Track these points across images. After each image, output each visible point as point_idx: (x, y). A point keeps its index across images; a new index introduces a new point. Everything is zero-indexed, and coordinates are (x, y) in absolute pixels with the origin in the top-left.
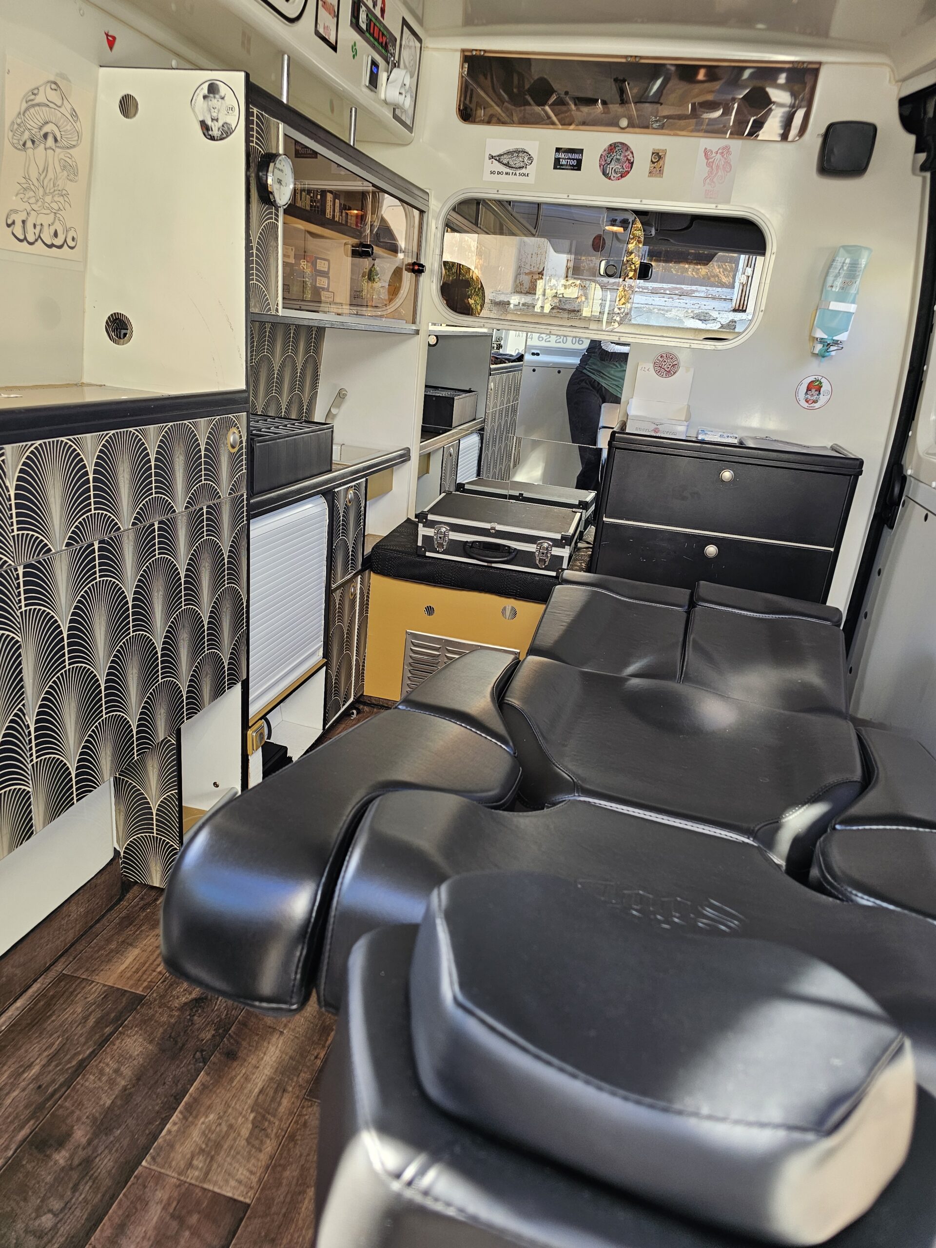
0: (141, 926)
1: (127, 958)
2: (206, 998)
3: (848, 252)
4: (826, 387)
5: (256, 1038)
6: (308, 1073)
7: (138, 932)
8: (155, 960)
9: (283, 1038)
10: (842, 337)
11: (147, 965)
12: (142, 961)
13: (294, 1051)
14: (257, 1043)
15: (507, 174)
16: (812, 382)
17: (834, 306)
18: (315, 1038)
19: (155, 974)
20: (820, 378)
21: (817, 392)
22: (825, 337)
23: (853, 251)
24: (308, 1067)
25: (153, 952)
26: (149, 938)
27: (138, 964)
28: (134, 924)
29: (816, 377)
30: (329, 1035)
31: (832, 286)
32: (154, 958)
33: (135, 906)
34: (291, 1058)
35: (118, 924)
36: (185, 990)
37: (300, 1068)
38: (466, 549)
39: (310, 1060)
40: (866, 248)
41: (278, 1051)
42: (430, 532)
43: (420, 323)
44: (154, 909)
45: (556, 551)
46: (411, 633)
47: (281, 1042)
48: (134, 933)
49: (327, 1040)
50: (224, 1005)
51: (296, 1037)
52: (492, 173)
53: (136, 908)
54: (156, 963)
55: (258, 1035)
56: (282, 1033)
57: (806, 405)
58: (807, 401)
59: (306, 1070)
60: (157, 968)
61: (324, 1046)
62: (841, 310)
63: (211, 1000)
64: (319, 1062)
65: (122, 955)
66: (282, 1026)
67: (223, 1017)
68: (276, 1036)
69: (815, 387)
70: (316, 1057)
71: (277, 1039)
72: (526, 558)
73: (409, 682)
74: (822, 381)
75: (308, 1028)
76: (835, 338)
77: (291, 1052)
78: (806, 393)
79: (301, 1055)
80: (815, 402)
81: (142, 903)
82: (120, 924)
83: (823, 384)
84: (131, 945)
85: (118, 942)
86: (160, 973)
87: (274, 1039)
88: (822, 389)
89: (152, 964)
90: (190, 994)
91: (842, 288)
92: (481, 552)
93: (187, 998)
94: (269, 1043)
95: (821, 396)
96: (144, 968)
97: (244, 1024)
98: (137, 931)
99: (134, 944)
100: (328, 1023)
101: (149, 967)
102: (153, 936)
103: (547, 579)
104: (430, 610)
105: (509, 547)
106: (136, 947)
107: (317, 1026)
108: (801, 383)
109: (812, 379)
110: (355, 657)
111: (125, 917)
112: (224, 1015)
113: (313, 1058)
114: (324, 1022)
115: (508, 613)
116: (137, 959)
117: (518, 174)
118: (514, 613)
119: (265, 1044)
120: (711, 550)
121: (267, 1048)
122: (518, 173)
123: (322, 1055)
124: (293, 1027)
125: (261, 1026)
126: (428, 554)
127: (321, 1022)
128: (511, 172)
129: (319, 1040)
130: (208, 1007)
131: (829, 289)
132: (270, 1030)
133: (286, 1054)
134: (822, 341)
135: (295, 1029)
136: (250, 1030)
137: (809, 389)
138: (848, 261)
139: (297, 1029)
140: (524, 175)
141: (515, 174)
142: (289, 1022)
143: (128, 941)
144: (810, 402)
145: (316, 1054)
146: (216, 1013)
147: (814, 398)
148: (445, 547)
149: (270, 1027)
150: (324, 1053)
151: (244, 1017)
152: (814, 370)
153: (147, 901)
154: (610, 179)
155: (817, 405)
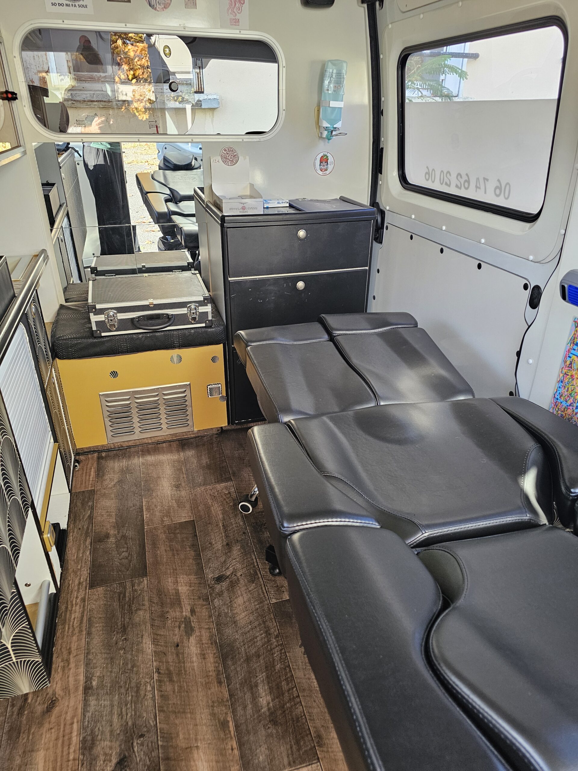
0: (29, 730)
1: (37, 764)
2: (125, 757)
3: (334, 64)
4: (330, 159)
5: (183, 763)
6: (236, 765)
7: (31, 737)
8: (62, 751)
9: (201, 750)
10: (338, 125)
11: (59, 760)
12: (52, 759)
13: (215, 755)
14: (187, 766)
15: (67, 5)
16: (322, 157)
17: (333, 104)
18: (222, 735)
19: (70, 763)
20: (326, 153)
21: (326, 163)
22: (329, 126)
23: (336, 63)
24: (232, 761)
25: (55, 746)
26: (44, 736)
27: (51, 763)
28: (22, 731)
29: (324, 153)
30: (229, 727)
31: (328, 90)
32: (61, 750)
33: (12, 715)
34: (217, 762)
35: (8, 739)
36: (104, 761)
37: (228, 765)
38: (133, 323)
39: (230, 754)
40: (345, 62)
41: (204, 763)
42: (101, 318)
43: (24, 144)
44: (30, 708)
45: (202, 309)
46: (103, 394)
47: (201, 754)
48: (28, 739)
49: (230, 732)
50: (142, 753)
51: (209, 744)
52: (53, 4)
53: (14, 716)
54: (65, 754)
55: (182, 760)
56: (197, 747)
57: (321, 173)
58: (321, 171)
59: (232, 764)
60: (69, 757)
61: (231, 738)
62: (337, 106)
63: (130, 756)
64: (236, 752)
65: (31, 764)
66: (194, 741)
67: (148, 763)
68: (195, 752)
69: (324, 160)
70: (232, 749)
71: (198, 754)
72: (182, 319)
73: (111, 429)
74: (328, 155)
75: (212, 731)
76: (335, 126)
77: (214, 757)
78: (320, 165)
79: (222, 754)
80: (326, 170)
81: (16, 709)
82: (10, 738)
83: (329, 158)
84: (32, 751)
85: (20, 756)
86: (74, 760)
87: (196, 756)
88: (329, 161)
89: (62, 756)
90: (110, 761)
91: (334, 91)
92: (146, 322)
93: (111, 766)
94: (194, 761)
95: (329, 165)
96: (59, 764)
97: (167, 758)
98: (28, 737)
99: (35, 748)
100: (222, 719)
101: (61, 760)
102: (46, 732)
103: (200, 330)
104: (114, 374)
105: (167, 315)
106: (38, 750)
107: (216, 726)
108: (316, 159)
109: (322, 155)
110: (66, 427)
111: (9, 731)
112: (148, 761)
113: (230, 751)
114: (219, 720)
115: (175, 359)
116: (47, 759)
117: (77, 6)
118: (180, 359)
119: (192, 763)
120: (301, 285)
121: (196, 766)
122: (77, 4)
123: (235, 745)
124: (202, 737)
125: (180, 752)
126: (103, 334)
127: (217, 721)
128: (71, 3)
129: (225, 735)
130: (131, 763)
131: (327, 92)
132: (189, 750)
133: (212, 762)
134: (326, 129)
135: (204, 738)
136: (175, 760)
137: (321, 162)
138: (335, 71)
139: (205, 737)
140: (83, 6)
141: (75, 6)
142: (197, 735)
143: (28, 749)
144: (323, 171)
145: (230, 747)
146: (141, 763)
147: (325, 167)
148: (116, 326)
149: (186, 748)
150: (235, 742)
151: (163, 753)
152: (322, 149)
153: (19, 705)
154: (156, 9)
155: (328, 172)
